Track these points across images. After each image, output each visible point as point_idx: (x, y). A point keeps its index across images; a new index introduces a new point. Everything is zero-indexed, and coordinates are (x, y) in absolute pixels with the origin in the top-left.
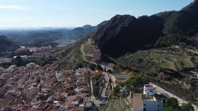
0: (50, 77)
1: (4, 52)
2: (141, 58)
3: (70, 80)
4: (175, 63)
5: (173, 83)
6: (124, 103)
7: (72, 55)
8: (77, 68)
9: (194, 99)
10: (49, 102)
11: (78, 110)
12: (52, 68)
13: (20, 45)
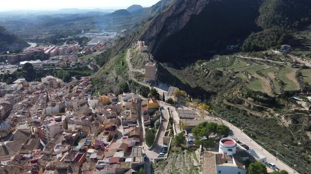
0: (80, 105)
1: (4, 54)
2: (219, 71)
3: (110, 112)
4: (271, 81)
5: (266, 116)
6: (190, 162)
7: (111, 68)
8: (121, 93)
9: (294, 142)
10: (80, 150)
11: (124, 167)
12: (81, 89)
13: (28, 40)
